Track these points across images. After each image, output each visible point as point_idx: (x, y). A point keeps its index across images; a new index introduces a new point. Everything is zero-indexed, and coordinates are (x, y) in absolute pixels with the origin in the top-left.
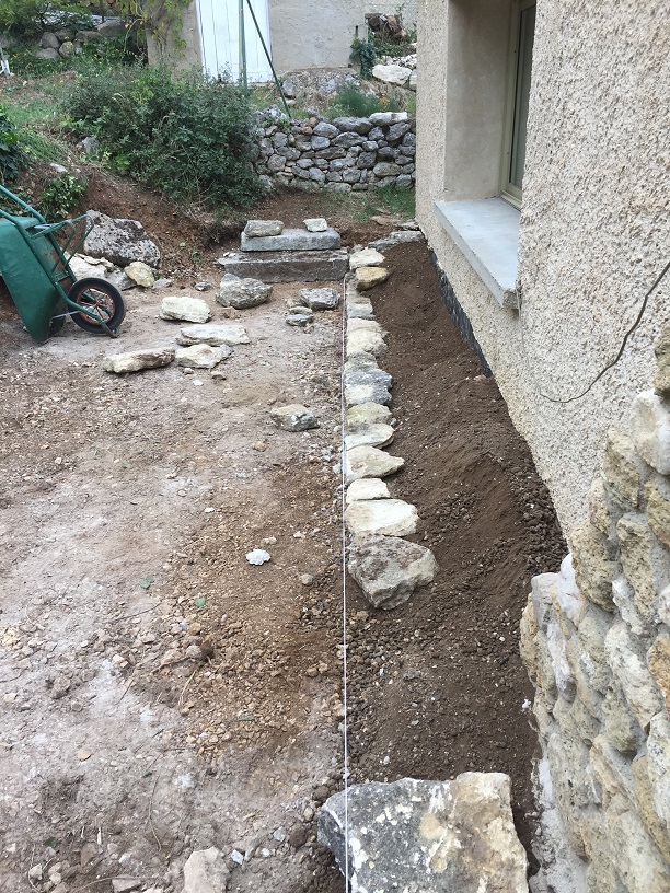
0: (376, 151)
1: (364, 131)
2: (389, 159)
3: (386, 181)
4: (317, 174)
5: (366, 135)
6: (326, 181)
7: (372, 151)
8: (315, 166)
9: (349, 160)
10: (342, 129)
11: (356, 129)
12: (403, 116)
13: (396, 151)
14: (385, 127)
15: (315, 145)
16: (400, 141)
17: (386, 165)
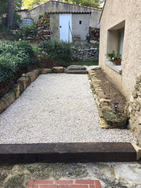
0: (91, 54)
1: (89, 51)
2: (93, 56)
3: (93, 59)
4: (81, 58)
5: (89, 52)
6: (82, 59)
7: (90, 54)
8: (80, 57)
9: (86, 56)
10: (85, 51)
11: (88, 51)
12: (96, 49)
13: (95, 55)
14: (93, 50)
15: (80, 53)
16: (95, 53)
17: (93, 57)
